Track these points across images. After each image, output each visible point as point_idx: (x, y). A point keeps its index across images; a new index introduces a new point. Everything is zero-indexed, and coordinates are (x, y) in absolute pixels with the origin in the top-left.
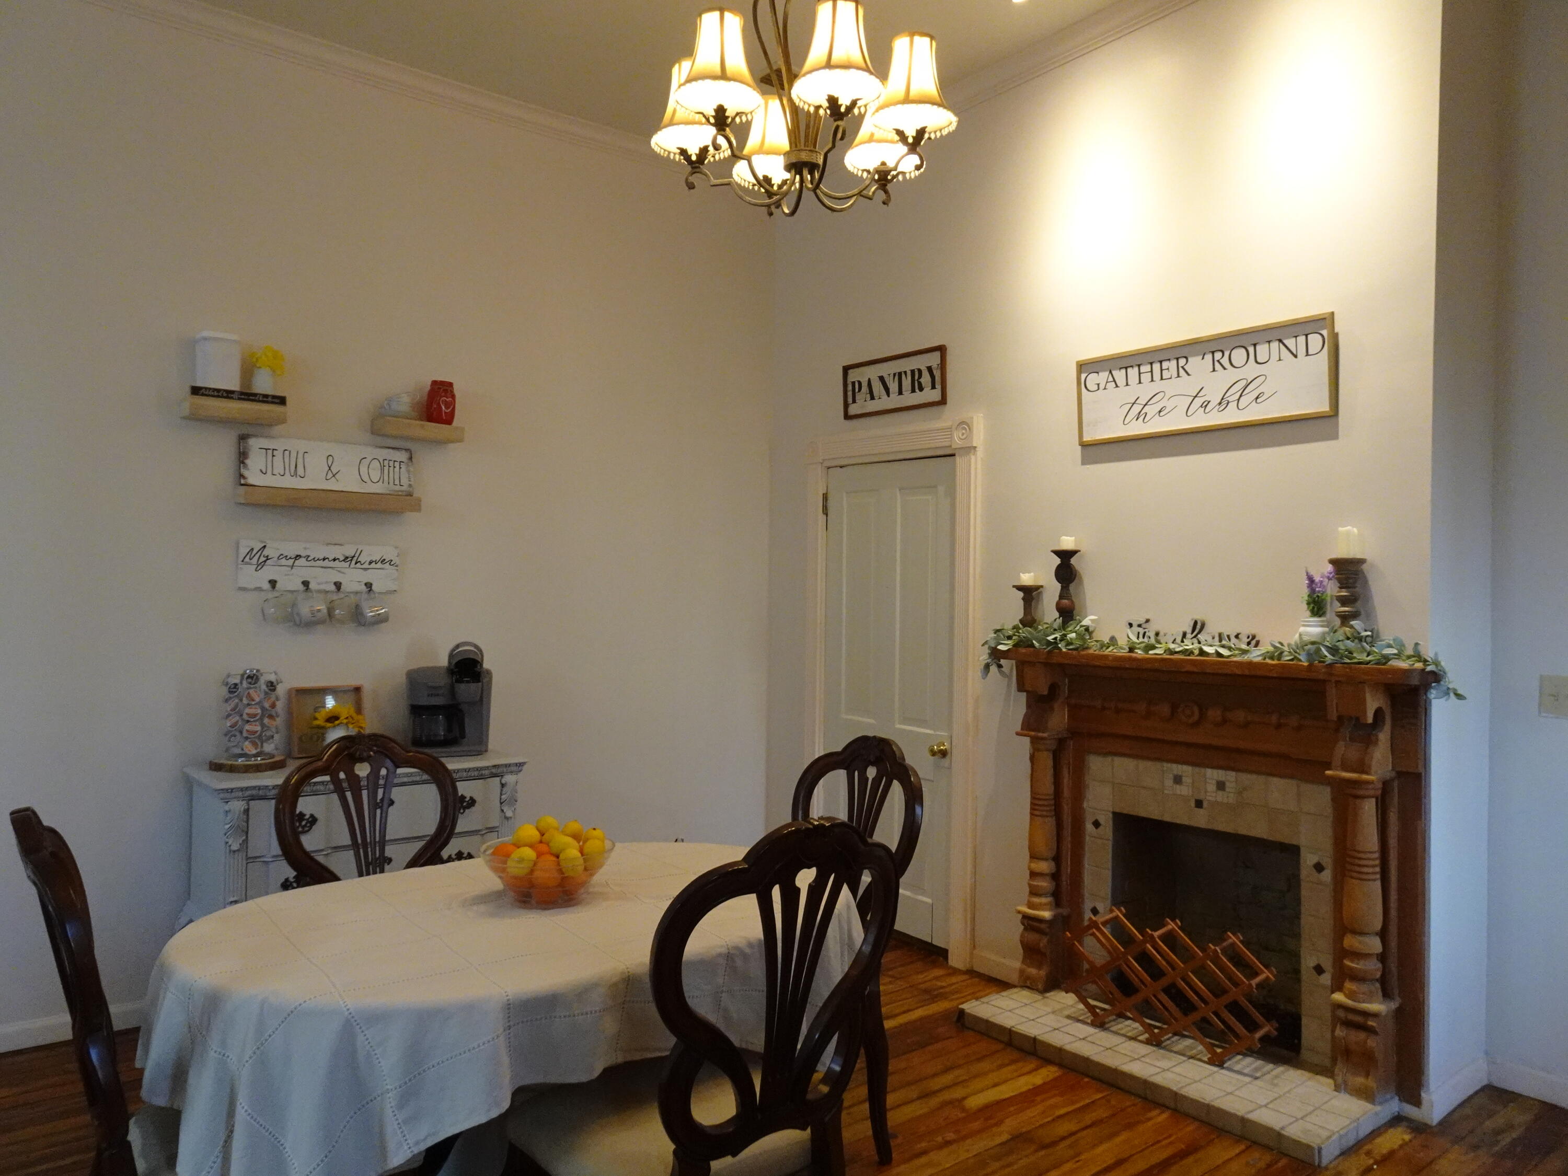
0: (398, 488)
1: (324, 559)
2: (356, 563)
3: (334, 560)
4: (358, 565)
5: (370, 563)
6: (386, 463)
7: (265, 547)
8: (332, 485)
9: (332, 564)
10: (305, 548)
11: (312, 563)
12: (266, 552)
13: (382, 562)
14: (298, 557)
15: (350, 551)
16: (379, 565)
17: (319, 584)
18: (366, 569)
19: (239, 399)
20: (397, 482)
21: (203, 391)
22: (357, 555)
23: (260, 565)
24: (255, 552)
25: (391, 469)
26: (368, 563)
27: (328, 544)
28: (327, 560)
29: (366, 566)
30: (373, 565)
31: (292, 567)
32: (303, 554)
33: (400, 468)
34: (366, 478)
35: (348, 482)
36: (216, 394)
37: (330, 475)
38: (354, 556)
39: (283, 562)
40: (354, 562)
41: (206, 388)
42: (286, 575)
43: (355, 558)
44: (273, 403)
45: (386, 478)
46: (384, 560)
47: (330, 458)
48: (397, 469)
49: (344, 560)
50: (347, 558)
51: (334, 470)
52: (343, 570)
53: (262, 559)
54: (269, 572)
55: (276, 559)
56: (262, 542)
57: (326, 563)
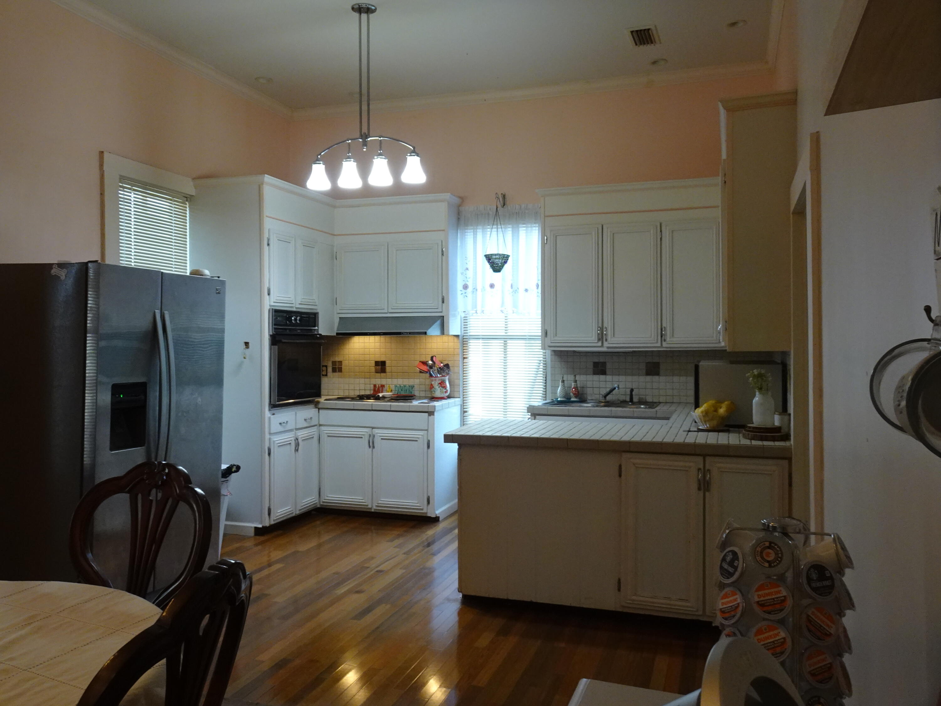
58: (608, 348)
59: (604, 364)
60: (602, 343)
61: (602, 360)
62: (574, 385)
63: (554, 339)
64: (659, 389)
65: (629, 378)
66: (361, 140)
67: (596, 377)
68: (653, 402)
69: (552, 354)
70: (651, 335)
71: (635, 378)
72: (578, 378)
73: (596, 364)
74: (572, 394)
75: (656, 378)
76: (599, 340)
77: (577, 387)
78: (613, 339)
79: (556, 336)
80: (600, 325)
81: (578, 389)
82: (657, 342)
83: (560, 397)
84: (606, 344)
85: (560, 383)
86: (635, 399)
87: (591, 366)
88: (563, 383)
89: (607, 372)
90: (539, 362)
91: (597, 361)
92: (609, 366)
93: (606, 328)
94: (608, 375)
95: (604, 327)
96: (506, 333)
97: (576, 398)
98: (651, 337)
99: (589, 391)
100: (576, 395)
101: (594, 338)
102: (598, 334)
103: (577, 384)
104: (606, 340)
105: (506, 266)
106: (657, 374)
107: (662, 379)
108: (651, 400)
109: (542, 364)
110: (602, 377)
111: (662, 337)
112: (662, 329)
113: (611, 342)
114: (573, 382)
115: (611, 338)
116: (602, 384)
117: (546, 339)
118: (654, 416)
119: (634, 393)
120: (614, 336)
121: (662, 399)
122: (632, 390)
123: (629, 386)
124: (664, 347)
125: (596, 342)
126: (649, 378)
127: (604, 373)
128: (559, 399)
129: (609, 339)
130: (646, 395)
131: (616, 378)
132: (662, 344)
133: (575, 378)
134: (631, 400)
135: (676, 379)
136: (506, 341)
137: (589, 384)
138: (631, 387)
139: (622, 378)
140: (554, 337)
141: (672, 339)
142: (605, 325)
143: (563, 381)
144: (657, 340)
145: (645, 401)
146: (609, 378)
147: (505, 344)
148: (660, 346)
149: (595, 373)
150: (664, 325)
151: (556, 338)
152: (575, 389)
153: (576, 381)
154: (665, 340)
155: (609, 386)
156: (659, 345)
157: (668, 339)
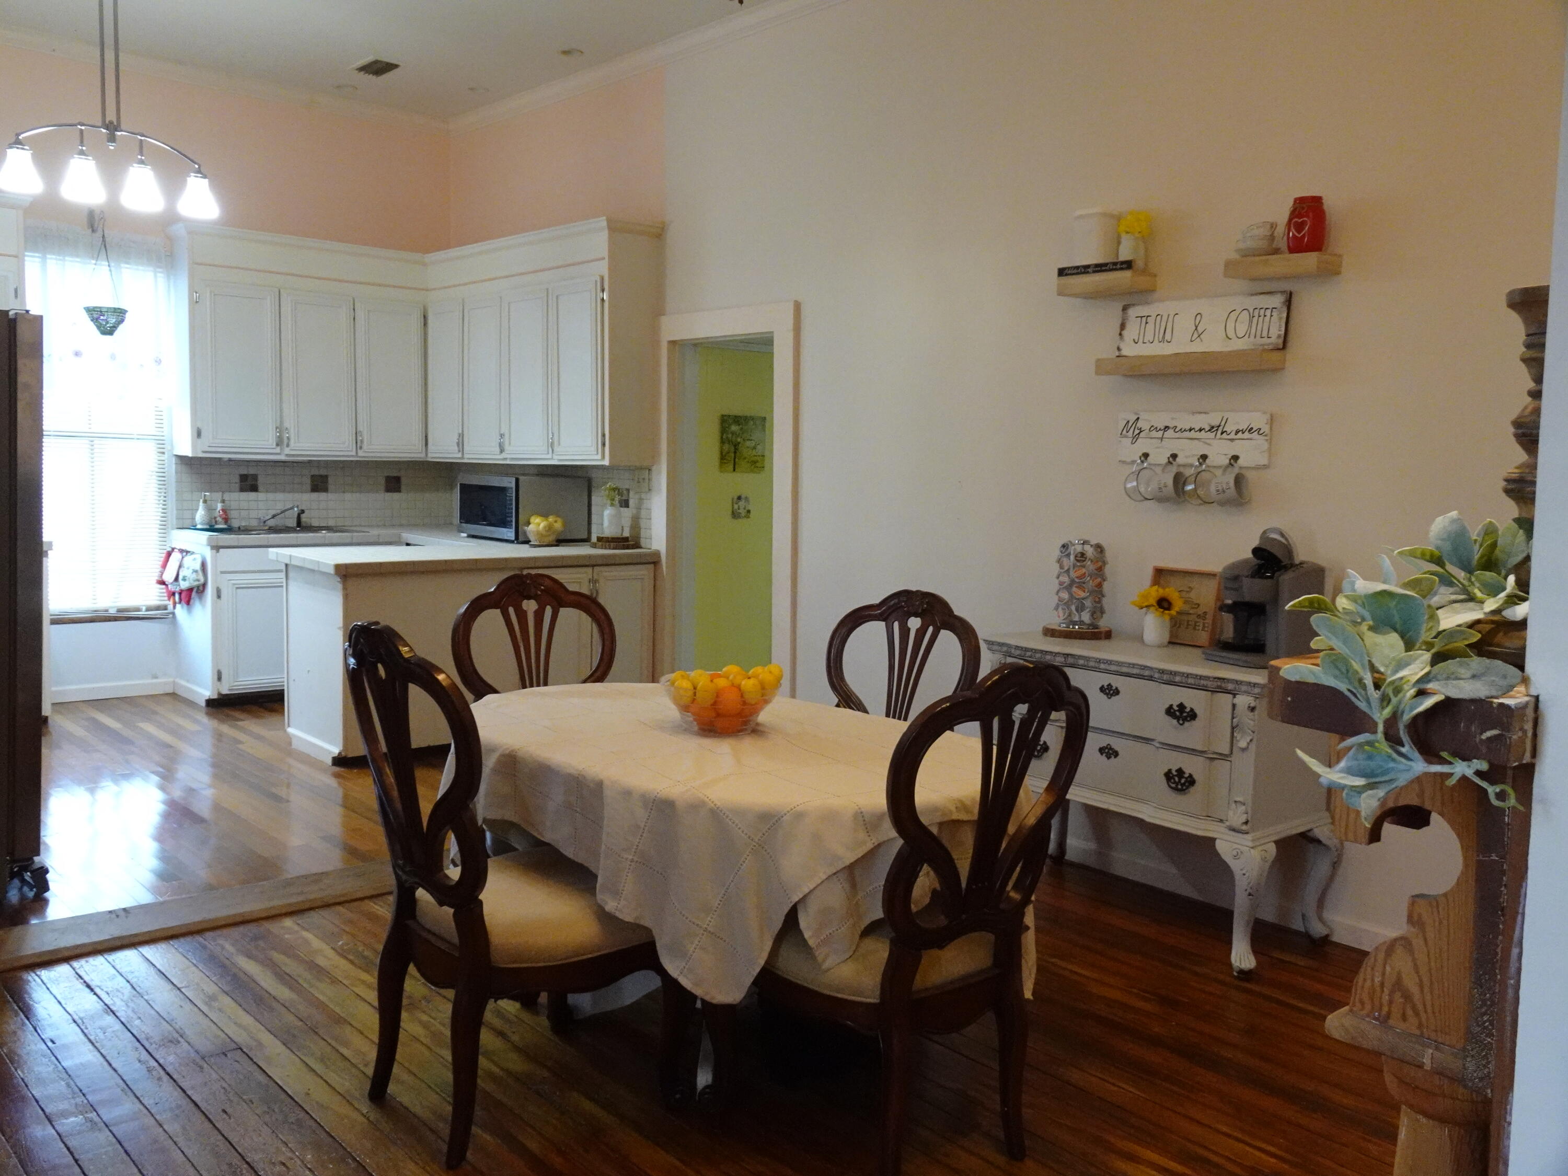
0: (1266, 340)
1: (1190, 430)
2: (1222, 433)
3: (1200, 430)
4: (1224, 435)
5: (1237, 432)
6: (1256, 312)
7: (1138, 418)
8: (1198, 347)
9: (1198, 435)
10: (1173, 419)
11: (1177, 435)
12: (1139, 425)
13: (1249, 431)
14: (1167, 428)
15: (1215, 419)
16: (1247, 435)
17: (1186, 457)
18: (1232, 440)
19: (1094, 272)
20: (1265, 334)
21: (1066, 271)
22: (1223, 423)
23: (1136, 438)
24: (1130, 424)
25: (1261, 319)
26: (1234, 433)
27: (1193, 413)
28: (1193, 431)
29: (1232, 436)
30: (1240, 435)
31: (1162, 439)
32: (1171, 426)
33: (1271, 316)
34: (1231, 333)
35: (1213, 343)
36: (1075, 271)
37: (1196, 335)
38: (1219, 426)
39: (1154, 434)
40: (1219, 432)
41: (1069, 268)
42: (1157, 448)
43: (1221, 428)
44: (1121, 269)
45: (1253, 331)
46: (1252, 428)
47: (1199, 316)
48: (1267, 319)
49: (1209, 430)
50: (1213, 427)
51: (1200, 329)
52: (1208, 441)
53: (1137, 432)
54: (1143, 445)
55: (1147, 431)
56: (1136, 414)
57: (1193, 434)
58: (287, 455)
59: (255, 477)
60: (281, 449)
61: (252, 472)
64: (327, 509)
65: (289, 496)
66: (104, 131)
67: (244, 495)
68: (320, 527)
69: (177, 463)
70: (345, 440)
71: (297, 496)
72: (224, 496)
73: (244, 478)
74: (219, 519)
75: (323, 496)
76: (277, 445)
77: (224, 510)
79: (215, 437)
80: (279, 425)
81: (225, 512)
82: (352, 450)
83: (200, 524)
84: (285, 450)
85: (201, 504)
86: (304, 523)
87: (237, 479)
89: (259, 489)
91: (245, 473)
92: (261, 480)
93: (287, 429)
94: (259, 492)
95: (285, 428)
96: (96, 429)
97: (225, 525)
98: (345, 443)
100: (226, 521)
101: (271, 441)
102: (277, 437)
103: (223, 505)
104: (287, 445)
105: (121, 327)
106: (325, 490)
107: (331, 496)
108: (317, 524)
110: (253, 495)
111: (357, 443)
112: (357, 434)
113: (292, 448)
115: (295, 443)
116: (255, 505)
117: (199, 441)
120: (297, 440)
121: (331, 523)
122: (302, 512)
123: (294, 506)
124: (358, 457)
125: (268, 447)
126: (314, 496)
127: (254, 488)
128: (199, 527)
129: (292, 442)
130: (311, 518)
131: (271, 496)
132: (357, 453)
133: (221, 497)
134: (301, 524)
135: (348, 496)
136: (96, 441)
137: (238, 505)
139: (283, 495)
140: (212, 439)
141: (369, 447)
142: (286, 425)
143: (206, 502)
144: (352, 447)
145: (309, 525)
146: (261, 496)
147: (92, 445)
149: (242, 490)
150: (360, 429)
151: (214, 441)
152: (221, 512)
153: (222, 501)
154: (361, 448)
156: (354, 453)
157: (365, 447)
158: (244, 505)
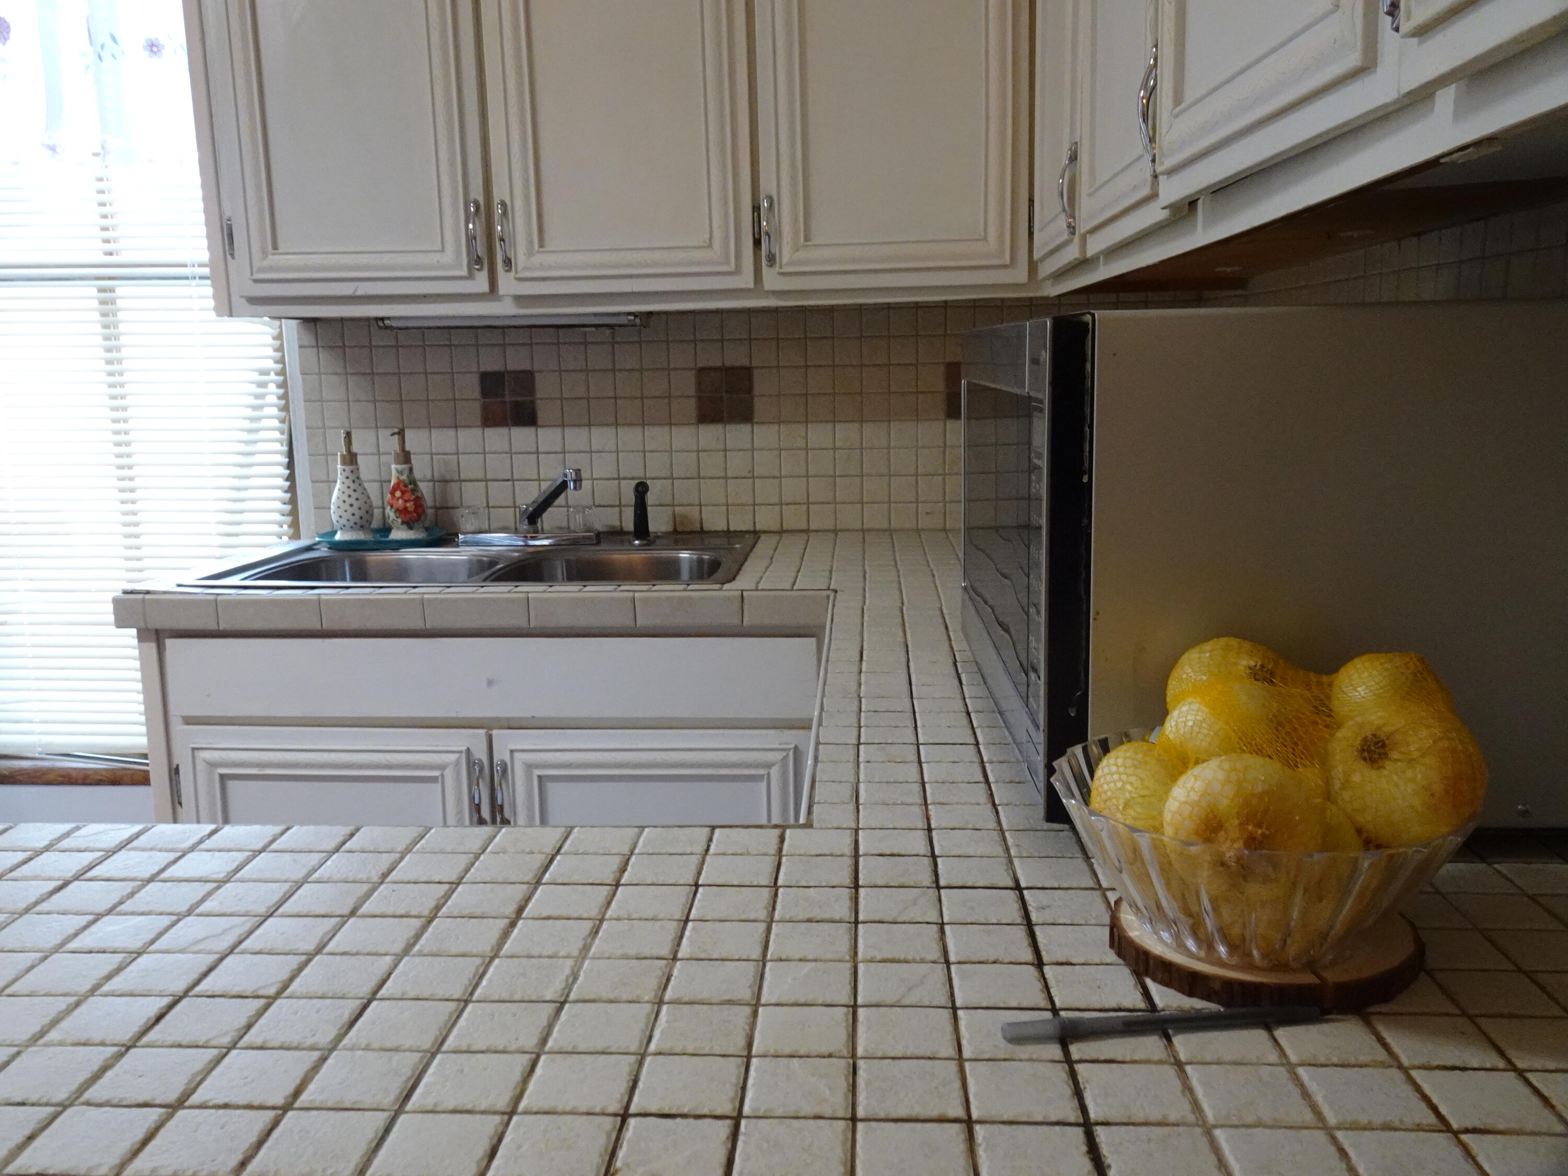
58: (520, 299)
59: (526, 380)
60: (492, 279)
61: (516, 361)
62: (400, 472)
63: (266, 263)
64: (750, 477)
65: (630, 436)
67: (497, 437)
68: (728, 533)
69: (306, 343)
70: (711, 238)
71: (657, 436)
72: (415, 440)
73: (492, 383)
74: (389, 512)
75: (737, 434)
76: (476, 261)
77: (413, 482)
78: (538, 259)
79: (275, 247)
80: (477, 193)
81: (415, 490)
82: (737, 272)
84: (507, 284)
85: (339, 466)
86: (658, 522)
87: (470, 387)
88: (348, 468)
89: (541, 415)
90: (256, 377)
92: (545, 387)
93: (503, 204)
94: (541, 426)
95: (496, 200)
96: (111, 254)
97: (410, 528)
98: (710, 246)
99: (472, 494)
100: (411, 518)
101: (448, 257)
102: (471, 239)
103: (411, 470)
104: (508, 262)
106: (745, 415)
107: (764, 434)
108: (721, 526)
109: (272, 388)
110: (521, 436)
111: (757, 243)
112: (756, 208)
113: (528, 274)
114: (391, 458)
115: (530, 253)
116: (525, 466)
117: (232, 264)
118: (628, 622)
119: (650, 498)
120: (541, 245)
121: (766, 519)
122: (641, 490)
123: (633, 468)
124: (767, 294)
125: (464, 272)
126: (710, 434)
127: (524, 415)
128: (338, 537)
129: (521, 259)
130: (700, 506)
131: (576, 437)
132: (758, 279)
133: (403, 442)
134: (641, 528)
135: (819, 434)
136: (112, 290)
137: (470, 466)
138: (641, 474)
139: (602, 437)
140: (265, 254)
141: (801, 255)
142: (500, 192)
143: (351, 459)
144: (738, 257)
145: (699, 529)
146: (548, 437)
147: (107, 302)
148: (751, 285)
149: (490, 420)
150: (767, 185)
151: (273, 260)
152: (403, 493)
153: (405, 457)
154: (772, 259)
155: (552, 473)
156: (746, 280)
157: (786, 254)
158: (498, 466)
